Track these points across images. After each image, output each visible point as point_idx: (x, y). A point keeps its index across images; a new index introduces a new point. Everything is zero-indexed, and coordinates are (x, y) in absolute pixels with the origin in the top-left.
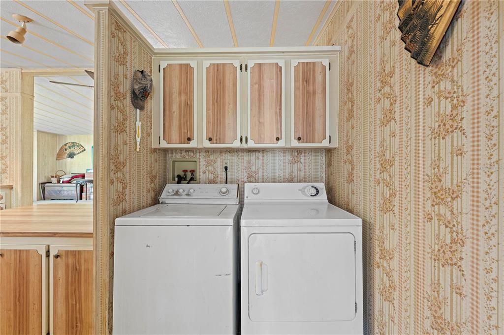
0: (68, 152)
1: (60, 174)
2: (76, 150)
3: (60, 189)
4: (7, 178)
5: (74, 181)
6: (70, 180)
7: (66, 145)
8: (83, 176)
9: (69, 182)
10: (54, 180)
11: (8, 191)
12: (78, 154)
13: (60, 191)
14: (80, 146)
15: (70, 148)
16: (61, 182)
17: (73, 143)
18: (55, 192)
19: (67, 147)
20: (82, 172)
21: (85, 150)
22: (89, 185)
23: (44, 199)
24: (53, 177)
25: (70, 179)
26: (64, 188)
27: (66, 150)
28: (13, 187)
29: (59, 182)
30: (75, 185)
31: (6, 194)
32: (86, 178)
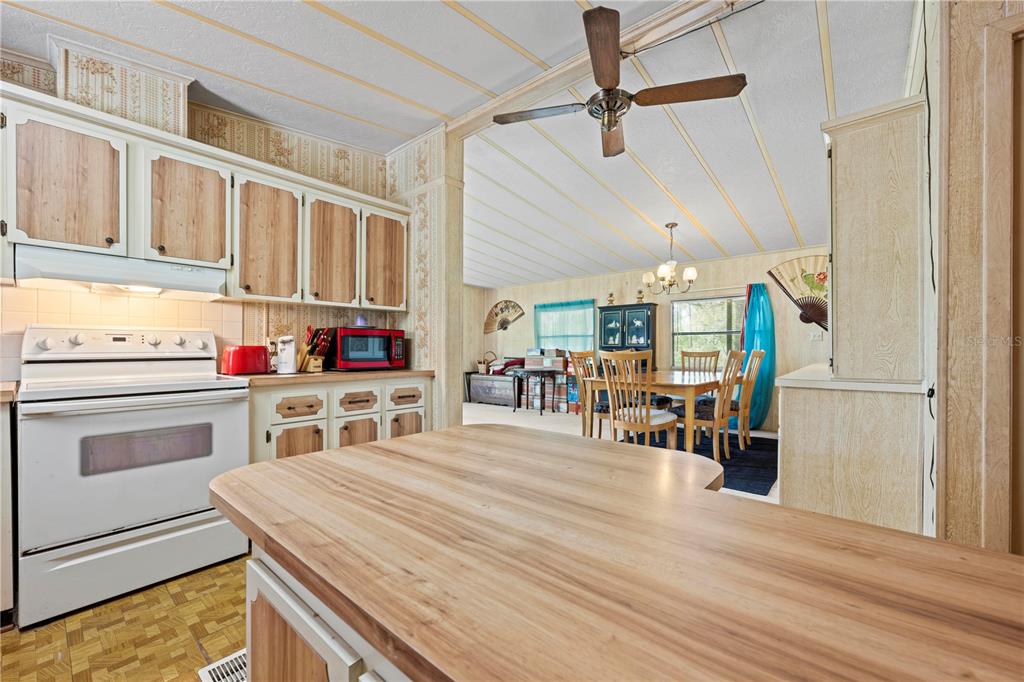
0: (499, 318)
1: (490, 357)
2: (510, 315)
3: (489, 384)
4: (426, 356)
5: (509, 370)
6: (503, 369)
7: (496, 306)
8: (521, 362)
9: (501, 373)
10: (482, 368)
11: (427, 381)
12: (514, 320)
13: (490, 388)
14: (516, 306)
15: (502, 312)
16: (491, 372)
17: (506, 302)
18: (484, 388)
19: (498, 310)
20: (520, 356)
21: (523, 314)
22: (533, 380)
23: (470, 401)
24: (480, 363)
25: (502, 367)
26: (496, 384)
27: (497, 315)
28: (436, 374)
29: (488, 372)
30: (511, 379)
31: (426, 388)
32: (527, 367)
